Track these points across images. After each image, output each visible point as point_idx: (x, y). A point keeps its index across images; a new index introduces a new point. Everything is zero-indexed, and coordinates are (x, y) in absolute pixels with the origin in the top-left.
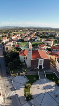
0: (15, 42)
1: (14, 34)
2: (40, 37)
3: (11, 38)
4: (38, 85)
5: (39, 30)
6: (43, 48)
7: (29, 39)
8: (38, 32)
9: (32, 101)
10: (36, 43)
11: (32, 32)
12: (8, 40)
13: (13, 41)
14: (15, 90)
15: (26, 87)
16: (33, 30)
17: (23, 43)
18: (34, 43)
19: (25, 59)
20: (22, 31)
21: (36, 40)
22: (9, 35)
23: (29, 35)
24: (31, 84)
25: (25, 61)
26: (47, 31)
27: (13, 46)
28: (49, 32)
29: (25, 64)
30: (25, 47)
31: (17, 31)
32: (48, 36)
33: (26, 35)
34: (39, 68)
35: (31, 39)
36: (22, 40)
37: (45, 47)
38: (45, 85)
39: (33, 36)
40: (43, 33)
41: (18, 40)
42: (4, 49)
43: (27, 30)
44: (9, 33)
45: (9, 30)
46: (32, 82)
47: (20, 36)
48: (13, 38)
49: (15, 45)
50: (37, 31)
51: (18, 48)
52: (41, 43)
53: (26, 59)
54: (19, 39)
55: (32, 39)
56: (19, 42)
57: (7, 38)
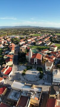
0: (29, 45)
1: (31, 36)
3: (27, 41)
4: (30, 71)
6: (45, 52)
8: (54, 35)
9: (24, 76)
12: (24, 43)
13: (27, 44)
14: (19, 71)
15: (24, 71)
17: (35, 46)
18: (42, 47)
20: (40, 33)
22: (26, 37)
24: (27, 70)
25: (28, 59)
27: (26, 48)
29: (28, 61)
31: (35, 33)
33: (41, 38)
34: (34, 63)
35: (43, 43)
37: (47, 52)
38: (33, 72)
39: (47, 40)
42: (19, 50)
43: (45, 32)
44: (28, 35)
46: (28, 69)
48: (29, 40)
49: (28, 48)
54: (33, 42)
56: (32, 45)
57: (24, 41)
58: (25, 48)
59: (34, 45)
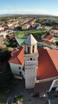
0: (11, 30)
1: (12, 21)
2: (43, 25)
3: (7, 26)
5: (40, 17)
6: (51, 41)
7: (28, 26)
10: (38, 32)
11: (31, 19)
12: (3, 29)
13: (8, 29)
16: (32, 17)
17: (21, 32)
18: (35, 33)
19: (21, 70)
20: (21, 19)
21: (38, 28)
23: (29, 22)
25: (20, 73)
26: (48, 19)
28: (51, 19)
29: (22, 79)
30: (23, 38)
31: (15, 18)
32: (51, 24)
33: (25, 22)
34: (50, 91)
36: (19, 29)
37: (53, 40)
39: (33, 23)
40: (45, 20)
41: (15, 28)
45: (7, 18)
47: (18, 23)
48: (10, 25)
49: (10, 35)
50: (38, 18)
51: (13, 39)
52: (45, 32)
53: (24, 69)
54: (16, 26)
55: (33, 26)
56: (15, 30)
57: (2, 26)
58: (5, 37)
59: (20, 30)
